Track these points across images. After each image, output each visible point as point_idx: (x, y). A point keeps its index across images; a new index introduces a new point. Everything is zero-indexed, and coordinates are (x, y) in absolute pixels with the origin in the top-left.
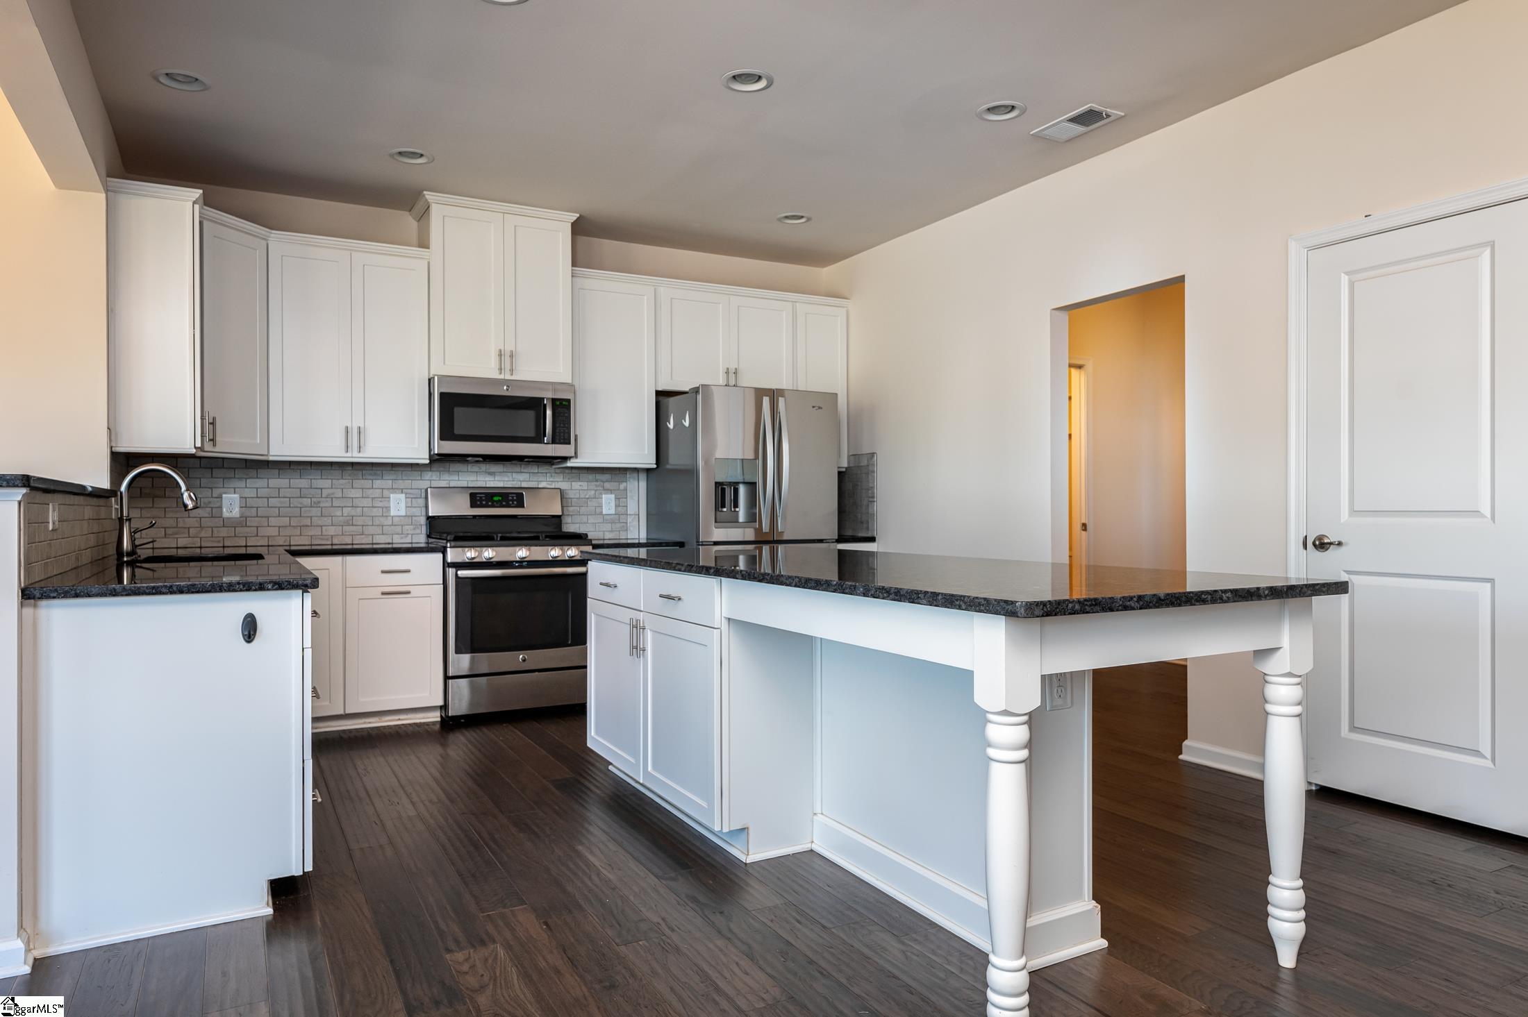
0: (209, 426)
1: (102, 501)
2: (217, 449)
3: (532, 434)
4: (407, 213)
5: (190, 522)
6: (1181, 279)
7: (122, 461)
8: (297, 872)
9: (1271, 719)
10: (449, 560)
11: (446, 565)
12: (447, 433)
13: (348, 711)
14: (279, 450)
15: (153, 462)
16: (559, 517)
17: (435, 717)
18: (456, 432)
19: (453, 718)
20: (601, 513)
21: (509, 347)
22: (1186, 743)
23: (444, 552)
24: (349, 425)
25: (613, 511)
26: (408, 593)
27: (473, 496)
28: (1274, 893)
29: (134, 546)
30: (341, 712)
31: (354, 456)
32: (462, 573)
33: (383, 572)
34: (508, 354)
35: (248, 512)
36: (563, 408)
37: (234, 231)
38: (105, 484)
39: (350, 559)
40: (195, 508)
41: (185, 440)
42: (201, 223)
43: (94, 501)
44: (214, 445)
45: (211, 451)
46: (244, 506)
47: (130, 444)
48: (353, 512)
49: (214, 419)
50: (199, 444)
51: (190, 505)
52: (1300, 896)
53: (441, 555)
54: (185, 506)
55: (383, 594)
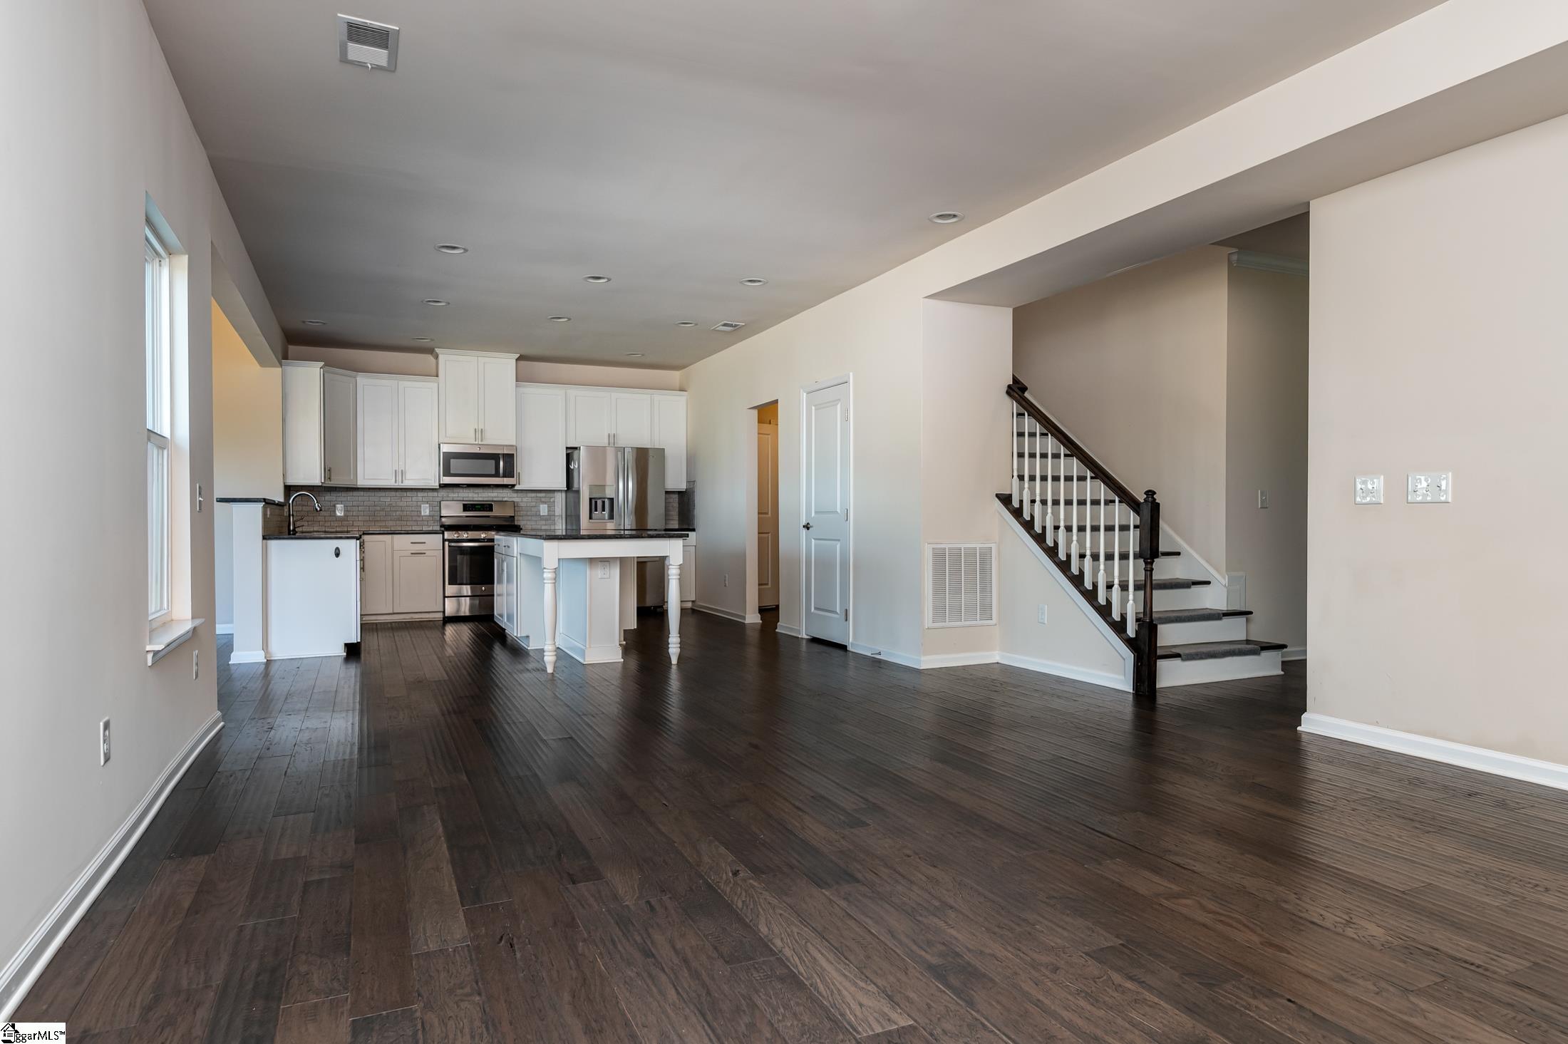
0: (328, 472)
1: (280, 508)
2: (332, 482)
3: (493, 472)
4: (430, 355)
5: (320, 518)
6: (776, 402)
7: (289, 489)
8: (354, 641)
9: (670, 580)
10: (446, 537)
11: (444, 540)
12: (447, 472)
13: (395, 611)
14: (361, 482)
15: (302, 491)
16: (513, 517)
17: (440, 616)
18: (452, 472)
19: (448, 617)
20: (540, 515)
21: (481, 427)
22: (779, 624)
23: (443, 534)
24: (397, 469)
25: (546, 514)
26: (425, 553)
27: (464, 505)
28: (671, 640)
29: (295, 528)
30: (391, 612)
31: (399, 485)
32: (453, 544)
33: (412, 543)
34: (480, 430)
35: (348, 514)
36: (509, 458)
37: (340, 377)
38: (282, 500)
39: (395, 536)
40: (321, 510)
41: (315, 478)
42: (324, 374)
43: (278, 507)
44: (330, 481)
45: (329, 484)
46: (346, 511)
47: (291, 482)
48: (401, 513)
49: (330, 468)
50: (323, 481)
51: (319, 509)
52: (678, 640)
53: (441, 535)
54: (317, 509)
55: (412, 554)
